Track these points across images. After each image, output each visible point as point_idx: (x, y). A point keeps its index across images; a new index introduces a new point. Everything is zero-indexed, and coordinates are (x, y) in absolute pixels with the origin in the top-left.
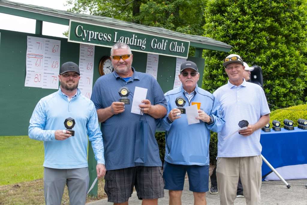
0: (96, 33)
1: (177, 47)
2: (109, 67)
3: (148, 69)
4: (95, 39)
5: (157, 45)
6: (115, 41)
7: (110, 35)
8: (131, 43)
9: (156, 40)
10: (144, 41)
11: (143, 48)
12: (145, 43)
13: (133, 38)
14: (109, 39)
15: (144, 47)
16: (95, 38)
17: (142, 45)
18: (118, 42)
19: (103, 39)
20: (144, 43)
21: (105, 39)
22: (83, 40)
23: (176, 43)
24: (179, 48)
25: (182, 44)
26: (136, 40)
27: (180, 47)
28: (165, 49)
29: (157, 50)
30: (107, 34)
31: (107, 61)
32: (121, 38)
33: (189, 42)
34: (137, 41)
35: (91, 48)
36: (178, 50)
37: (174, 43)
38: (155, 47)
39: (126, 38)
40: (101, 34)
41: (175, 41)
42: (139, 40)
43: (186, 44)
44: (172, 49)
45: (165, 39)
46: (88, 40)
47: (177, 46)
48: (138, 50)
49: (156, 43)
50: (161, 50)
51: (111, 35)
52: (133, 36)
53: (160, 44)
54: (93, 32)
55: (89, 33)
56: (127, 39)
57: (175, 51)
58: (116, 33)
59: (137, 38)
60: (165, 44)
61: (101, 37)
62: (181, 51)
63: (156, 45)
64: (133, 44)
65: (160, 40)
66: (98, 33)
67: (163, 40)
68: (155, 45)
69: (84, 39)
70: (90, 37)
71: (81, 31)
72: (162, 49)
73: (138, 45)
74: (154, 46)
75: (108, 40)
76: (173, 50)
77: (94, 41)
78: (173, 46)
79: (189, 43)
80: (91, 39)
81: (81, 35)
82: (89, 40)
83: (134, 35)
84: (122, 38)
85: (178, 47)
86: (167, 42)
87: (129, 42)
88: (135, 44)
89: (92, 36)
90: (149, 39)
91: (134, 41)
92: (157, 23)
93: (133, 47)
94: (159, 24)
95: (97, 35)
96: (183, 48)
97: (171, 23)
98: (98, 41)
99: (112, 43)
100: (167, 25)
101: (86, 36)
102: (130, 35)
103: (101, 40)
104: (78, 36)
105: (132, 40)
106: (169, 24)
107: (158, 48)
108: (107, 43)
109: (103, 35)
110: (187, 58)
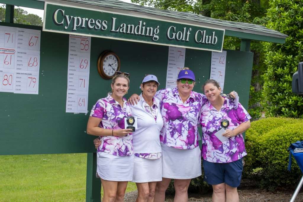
0: (84, 19)
1: (206, 37)
2: (112, 64)
3: (170, 67)
4: (83, 28)
5: (176, 35)
6: (113, 30)
7: (105, 23)
8: (138, 32)
9: (175, 28)
10: (157, 30)
11: (156, 38)
12: (158, 32)
13: (139, 25)
14: (104, 28)
15: (157, 37)
16: (84, 26)
17: (153, 35)
18: (118, 31)
19: (95, 26)
21: (98, 27)
22: (65, 28)
23: (205, 31)
24: (209, 38)
25: (214, 33)
26: (144, 28)
27: (210, 37)
28: (188, 40)
29: (177, 41)
30: (100, 21)
31: (108, 56)
32: (122, 26)
33: (224, 30)
34: (146, 30)
35: (86, 40)
36: (208, 41)
37: (202, 32)
38: (174, 37)
39: (129, 26)
40: (92, 21)
41: (203, 29)
42: (148, 28)
43: (219, 34)
44: (199, 39)
45: (188, 27)
46: (73, 28)
47: (206, 35)
48: (148, 41)
49: (174, 32)
50: (182, 41)
51: (107, 22)
52: (139, 23)
53: (180, 33)
54: (80, 18)
55: (74, 19)
56: (131, 27)
57: (203, 42)
58: (114, 19)
59: (146, 26)
60: (188, 33)
61: (92, 24)
62: (213, 43)
63: (174, 34)
64: (140, 33)
65: (180, 28)
66: (87, 19)
67: (185, 28)
68: (173, 35)
69: (66, 28)
70: (75, 25)
71: (61, 16)
72: (184, 39)
73: (148, 34)
74: (171, 35)
75: (102, 29)
76: (201, 41)
77: (81, 29)
78: (201, 36)
80: (77, 27)
81: (63, 22)
82: (75, 29)
83: (141, 22)
84: (123, 25)
85: (207, 37)
86: (191, 30)
87: (134, 31)
88: (143, 34)
89: (78, 23)
90: (164, 26)
91: (142, 29)
92: (230, 13)
93: (140, 37)
94: (232, 14)
95: (87, 22)
96: (215, 38)
97: (247, 12)
98: (87, 30)
99: (109, 32)
100: (242, 15)
101: (69, 23)
102: (135, 21)
103: (92, 28)
104: (58, 23)
105: (138, 27)
106: (244, 14)
107: (178, 39)
108: (101, 32)
109: (95, 22)
110: (221, 51)
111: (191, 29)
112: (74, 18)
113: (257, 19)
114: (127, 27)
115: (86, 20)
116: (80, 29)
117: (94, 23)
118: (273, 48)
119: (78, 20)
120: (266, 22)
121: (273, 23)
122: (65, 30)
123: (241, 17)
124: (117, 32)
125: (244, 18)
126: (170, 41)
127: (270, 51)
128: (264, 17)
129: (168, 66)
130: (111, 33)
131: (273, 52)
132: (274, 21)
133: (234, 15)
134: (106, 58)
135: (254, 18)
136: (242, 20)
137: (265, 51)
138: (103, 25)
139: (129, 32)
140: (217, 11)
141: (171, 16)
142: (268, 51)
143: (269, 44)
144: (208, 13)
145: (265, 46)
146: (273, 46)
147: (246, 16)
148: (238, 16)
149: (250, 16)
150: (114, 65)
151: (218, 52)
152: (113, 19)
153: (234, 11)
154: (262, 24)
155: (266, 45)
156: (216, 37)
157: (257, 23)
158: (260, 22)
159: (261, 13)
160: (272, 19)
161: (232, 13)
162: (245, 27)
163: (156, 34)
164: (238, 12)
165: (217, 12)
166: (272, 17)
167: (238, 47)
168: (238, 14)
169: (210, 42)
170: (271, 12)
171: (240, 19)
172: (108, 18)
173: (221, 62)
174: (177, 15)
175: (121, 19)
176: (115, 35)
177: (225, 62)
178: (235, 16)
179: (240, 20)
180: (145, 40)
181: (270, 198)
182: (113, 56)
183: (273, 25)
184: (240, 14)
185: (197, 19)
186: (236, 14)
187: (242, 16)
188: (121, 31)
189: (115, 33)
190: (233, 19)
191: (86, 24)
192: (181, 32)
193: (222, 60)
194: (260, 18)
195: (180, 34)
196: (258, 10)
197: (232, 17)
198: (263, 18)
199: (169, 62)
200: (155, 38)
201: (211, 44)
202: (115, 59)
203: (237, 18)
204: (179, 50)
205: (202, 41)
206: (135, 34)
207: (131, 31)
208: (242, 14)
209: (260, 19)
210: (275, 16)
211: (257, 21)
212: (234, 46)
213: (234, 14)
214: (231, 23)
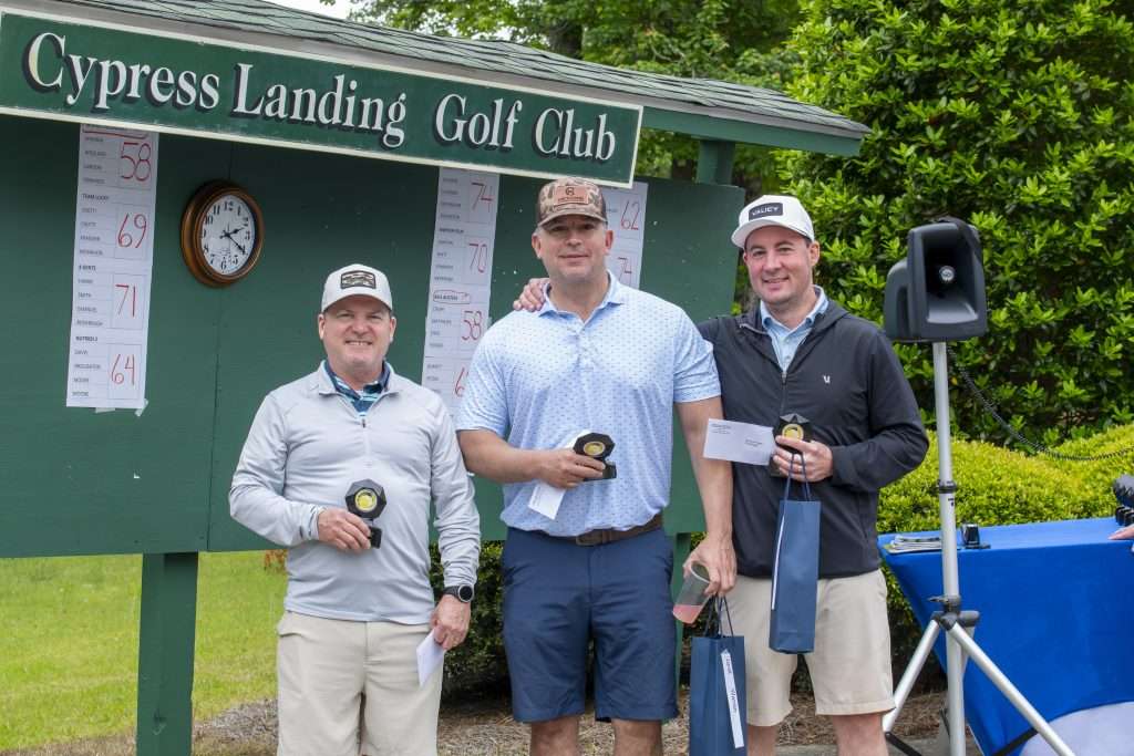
0: (136, 69)
1: (573, 135)
2: (236, 231)
3: (442, 242)
4: (133, 100)
5: (466, 128)
6: (241, 108)
7: (212, 82)
8: (329, 115)
9: (463, 101)
10: (398, 108)
11: (395, 139)
12: (401, 118)
13: (335, 90)
14: (209, 100)
15: (400, 134)
16: (134, 93)
17: (384, 125)
18: (257, 111)
19: (174, 96)
20: (397, 117)
21: (186, 96)
22: (66, 103)
23: (571, 113)
24: (584, 137)
25: (603, 118)
26: (351, 100)
27: (590, 134)
28: (508, 144)
29: (468, 150)
30: (194, 75)
31: (221, 202)
32: (271, 93)
33: (640, 108)
34: (359, 107)
35: (141, 142)
36: (583, 148)
37: (560, 115)
38: (459, 135)
39: (299, 93)
40: (164, 75)
41: (565, 105)
42: (367, 103)
43: (621, 121)
44: (548, 143)
45: (510, 97)
46: (97, 100)
47: (575, 127)
48: (366, 148)
49: (459, 115)
50: (487, 147)
51: (217, 79)
52: (335, 82)
53: (481, 121)
54: (119, 64)
55: (98, 68)
56: (306, 98)
57: (566, 151)
58: (245, 69)
59: (361, 94)
60: (512, 120)
61: (163, 87)
62: (599, 154)
63: (460, 124)
64: (336, 119)
65: (483, 99)
66: (147, 69)
67: (499, 103)
68: (455, 126)
69: (71, 100)
70: (104, 91)
71: (55, 58)
72: (494, 142)
73: (364, 124)
74: (451, 129)
75: (202, 104)
76: (556, 149)
77: (124, 106)
78: (555, 130)
79: (637, 112)
80: (109, 97)
81: (59, 81)
82: (103, 104)
83: (341, 79)
84: (278, 90)
85: (579, 132)
86: (520, 108)
87: (317, 112)
88: (349, 122)
89: (113, 84)
90: (423, 94)
91: (345, 105)
92: (654, 33)
93: (339, 133)
94: (661, 39)
95: (145, 80)
96: (607, 138)
97: (716, 31)
98: (146, 107)
99: (227, 116)
100: (696, 41)
101: (81, 82)
102: (320, 77)
103: (165, 103)
104: (41, 83)
105: (332, 99)
106: (703, 38)
107: (473, 141)
108: (199, 115)
109: (176, 80)
110: (629, 185)
111: (519, 103)
112: (102, 63)
113: (750, 55)
114: (291, 98)
115: (143, 74)
116: (123, 105)
117: (170, 85)
118: (814, 167)
119: (114, 71)
120: (785, 67)
121: (814, 76)
122: (68, 109)
123: (692, 47)
124: (256, 116)
125: (704, 51)
126: (444, 148)
127: (803, 177)
128: (779, 51)
129: (438, 236)
130: (232, 119)
131: (813, 182)
132: (818, 69)
133: (667, 40)
134: (212, 210)
135: (742, 52)
136: (696, 61)
137: (783, 178)
138: (203, 92)
139: (296, 115)
140: (606, 27)
141: (449, 56)
142: (797, 179)
143: (799, 153)
144: (572, 32)
145: (786, 162)
146: (814, 162)
147: (711, 46)
148: (683, 45)
149: (727, 45)
150: (243, 234)
151: (616, 188)
152: (238, 70)
153: (666, 26)
154: (771, 73)
155: (788, 157)
156: (611, 135)
157: (752, 71)
158: (763, 68)
159: (765, 34)
160: (811, 61)
161: (661, 35)
162: (717, 96)
163: (393, 118)
164: (681, 29)
165: (606, 30)
166: (810, 54)
167: (680, 157)
168: (684, 37)
169: (588, 153)
170: (808, 38)
171: (691, 54)
172: (223, 63)
173: (626, 225)
174: (469, 53)
175: (270, 70)
176: (246, 126)
177: (641, 223)
178: (670, 46)
179: (691, 59)
180: (353, 145)
181: (803, 717)
182: (237, 203)
183: (814, 84)
184: (689, 38)
185: (541, 67)
186: (675, 36)
187: (697, 46)
188: (269, 112)
189: (247, 120)
190: (663, 54)
191: (143, 87)
192: (486, 118)
193: (630, 215)
194: (764, 52)
195: (481, 122)
196: (755, 24)
197: (659, 48)
198: (773, 50)
199: (439, 223)
200: (390, 137)
201: (593, 158)
202: (246, 213)
203: (676, 50)
204: (478, 181)
205: (561, 148)
206: (318, 123)
207: (304, 112)
208: (698, 37)
209: (762, 57)
210: (818, 51)
211: (751, 64)
212: (669, 155)
213: (668, 36)
214: (664, 82)
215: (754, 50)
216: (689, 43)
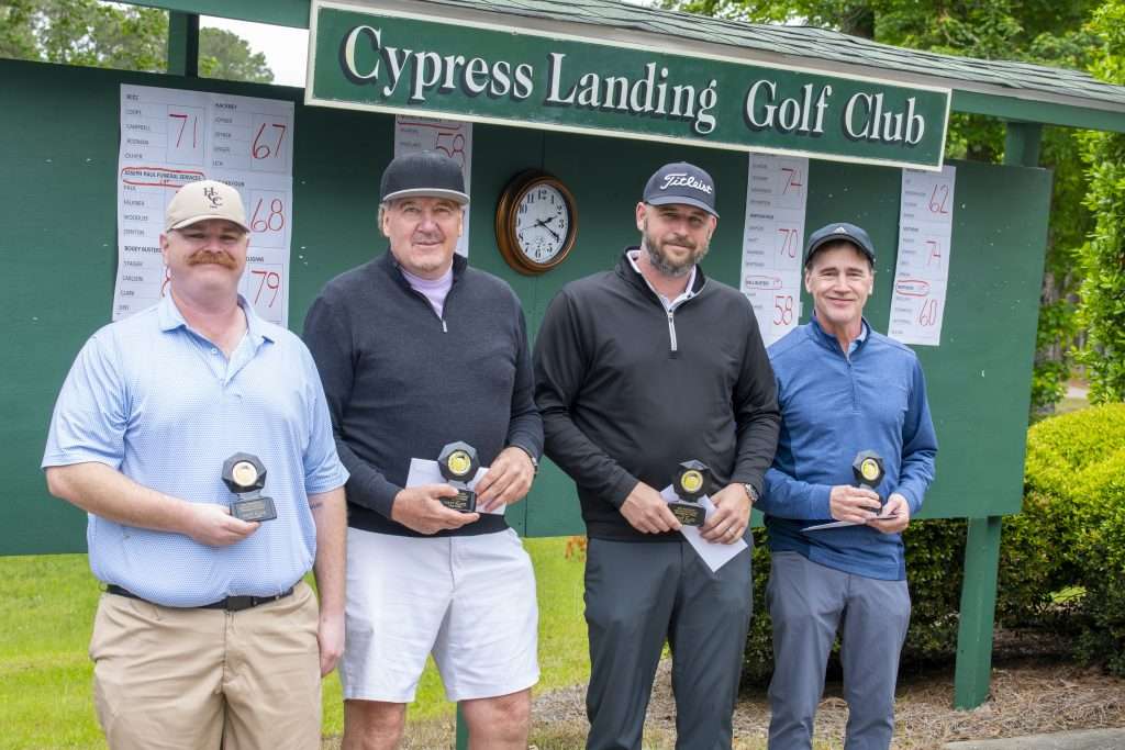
0: (450, 60)
1: (883, 119)
2: (550, 220)
3: (752, 228)
4: (449, 91)
5: (777, 113)
6: (555, 97)
7: (525, 71)
8: (642, 102)
9: (773, 87)
10: (709, 94)
11: (706, 126)
12: (712, 105)
13: (647, 78)
14: (522, 89)
15: (711, 120)
16: (449, 84)
17: (696, 112)
18: (570, 100)
19: (489, 87)
20: (708, 103)
21: (500, 86)
22: (383, 95)
23: (880, 97)
24: (894, 120)
25: (912, 101)
26: (663, 88)
27: (899, 117)
28: (819, 129)
29: (779, 136)
30: (508, 65)
31: (535, 191)
32: (584, 81)
33: (948, 91)
34: (671, 94)
35: (455, 133)
36: (892, 132)
37: (870, 100)
38: (769, 120)
39: (611, 81)
40: (478, 66)
41: (873, 89)
42: (678, 90)
43: (931, 104)
44: (858, 127)
45: (819, 82)
46: (413, 92)
47: (884, 110)
48: (678, 134)
49: (770, 101)
50: (798, 132)
51: (530, 68)
52: (647, 69)
53: (791, 106)
54: (434, 56)
55: (414, 60)
56: (618, 86)
57: (875, 135)
58: (558, 58)
59: (673, 81)
60: (822, 105)
61: (478, 78)
62: (908, 138)
63: (771, 109)
64: (648, 107)
65: (793, 85)
66: (461, 60)
67: (809, 88)
68: (765, 111)
69: (387, 92)
70: (420, 82)
71: (371, 50)
72: (805, 127)
73: (676, 111)
74: (762, 114)
75: (516, 93)
76: (865, 133)
77: (440, 97)
78: (865, 114)
79: (945, 95)
80: (425, 88)
81: (375, 73)
82: (419, 95)
83: (652, 67)
84: (591, 79)
85: (888, 116)
86: (829, 93)
87: (630, 100)
88: (661, 110)
89: (429, 75)
90: (734, 80)
91: (656, 92)
92: (947, 19)
93: (651, 120)
94: (955, 24)
95: (460, 71)
96: (916, 122)
97: (1009, 15)
98: (461, 97)
99: (542, 105)
100: (989, 27)
101: (397, 74)
102: (631, 65)
103: (480, 93)
104: (357, 75)
105: (644, 87)
106: (997, 22)
107: (784, 126)
108: (513, 104)
109: (491, 70)
110: (939, 168)
111: (829, 87)
112: (417, 55)
113: (1045, 38)
114: (603, 86)
115: (457, 65)
116: (438, 95)
117: (484, 75)
118: (1116, 148)
119: (429, 62)
120: (1079, 50)
121: (1115, 57)
122: (384, 100)
123: (986, 32)
124: (569, 104)
125: (998, 36)
126: (755, 134)
127: (1106, 159)
128: (1073, 34)
129: (749, 222)
130: (546, 108)
131: (1116, 164)
132: (1119, 51)
133: (961, 26)
134: (525, 199)
135: (1036, 36)
136: (990, 45)
137: (1085, 160)
138: (517, 82)
139: (609, 103)
140: (900, 13)
141: (758, 42)
142: (1100, 162)
143: (1101, 134)
144: (864, 19)
145: (1087, 145)
146: (1117, 144)
147: (1005, 30)
148: (977, 30)
149: (1021, 29)
150: (556, 222)
151: (924, 171)
152: (551, 60)
153: (959, 12)
154: (1066, 56)
155: (1090, 140)
156: (920, 118)
157: (1046, 54)
158: (1058, 51)
159: (1058, 18)
160: (1112, 43)
161: (955, 21)
162: (1024, 78)
163: (703, 104)
164: (975, 13)
165: (900, 17)
166: (1110, 36)
167: (976, 142)
168: (977, 23)
169: (898, 136)
170: (1108, 19)
171: (985, 39)
172: (536, 53)
173: (935, 208)
174: (778, 39)
175: (583, 58)
176: (559, 115)
177: (949, 206)
178: (964, 31)
179: (985, 44)
180: (666, 132)
181: (1115, 699)
182: (550, 192)
183: (1116, 66)
184: (984, 22)
185: (851, 52)
186: (970, 22)
187: (991, 31)
188: (582, 101)
189: (561, 109)
190: (957, 40)
191: (458, 78)
192: (796, 103)
193: (939, 198)
194: (1059, 36)
195: (791, 108)
196: (1049, 9)
197: (953, 34)
198: (1067, 34)
199: (750, 209)
200: (702, 124)
201: (903, 142)
202: (559, 201)
203: (970, 36)
204: (787, 167)
205: (871, 132)
206: (631, 110)
207: (617, 100)
208: (992, 22)
209: (1057, 41)
210: (1119, 33)
211: (1046, 47)
212: (965, 141)
213: (962, 21)
214: (972, 65)
215: (1049, 34)
216: (983, 28)
